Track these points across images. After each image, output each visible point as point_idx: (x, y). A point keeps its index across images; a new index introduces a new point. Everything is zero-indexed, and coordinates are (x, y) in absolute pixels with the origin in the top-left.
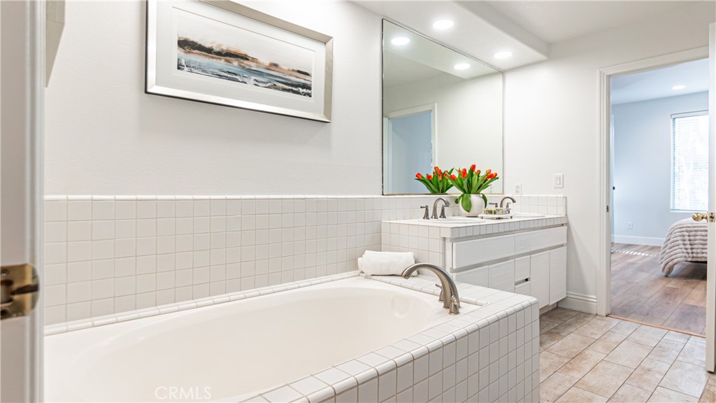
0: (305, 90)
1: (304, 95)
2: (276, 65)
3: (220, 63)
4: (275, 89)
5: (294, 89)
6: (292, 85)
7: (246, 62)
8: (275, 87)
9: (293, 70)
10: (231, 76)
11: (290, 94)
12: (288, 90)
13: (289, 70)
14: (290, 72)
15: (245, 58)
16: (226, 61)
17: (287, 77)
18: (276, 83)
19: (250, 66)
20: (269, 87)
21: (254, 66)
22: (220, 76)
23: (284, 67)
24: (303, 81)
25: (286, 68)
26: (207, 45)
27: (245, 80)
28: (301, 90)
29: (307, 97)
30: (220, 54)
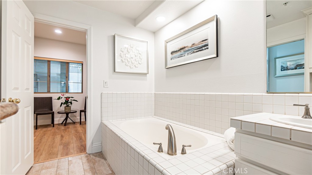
0: (205, 47)
1: (205, 49)
2: (194, 44)
3: (179, 53)
4: (194, 53)
5: (201, 49)
6: (200, 48)
7: (185, 49)
8: (194, 52)
9: (200, 42)
10: (181, 56)
11: (200, 52)
12: (198, 51)
13: (198, 43)
14: (199, 44)
15: (185, 48)
16: (180, 52)
17: (198, 46)
18: (194, 51)
19: (186, 49)
20: (192, 53)
21: (187, 49)
22: (179, 57)
23: (196, 43)
24: (204, 44)
25: (197, 43)
26: (176, 50)
27: (185, 55)
28: (204, 48)
29: (207, 50)
30: (179, 51)
